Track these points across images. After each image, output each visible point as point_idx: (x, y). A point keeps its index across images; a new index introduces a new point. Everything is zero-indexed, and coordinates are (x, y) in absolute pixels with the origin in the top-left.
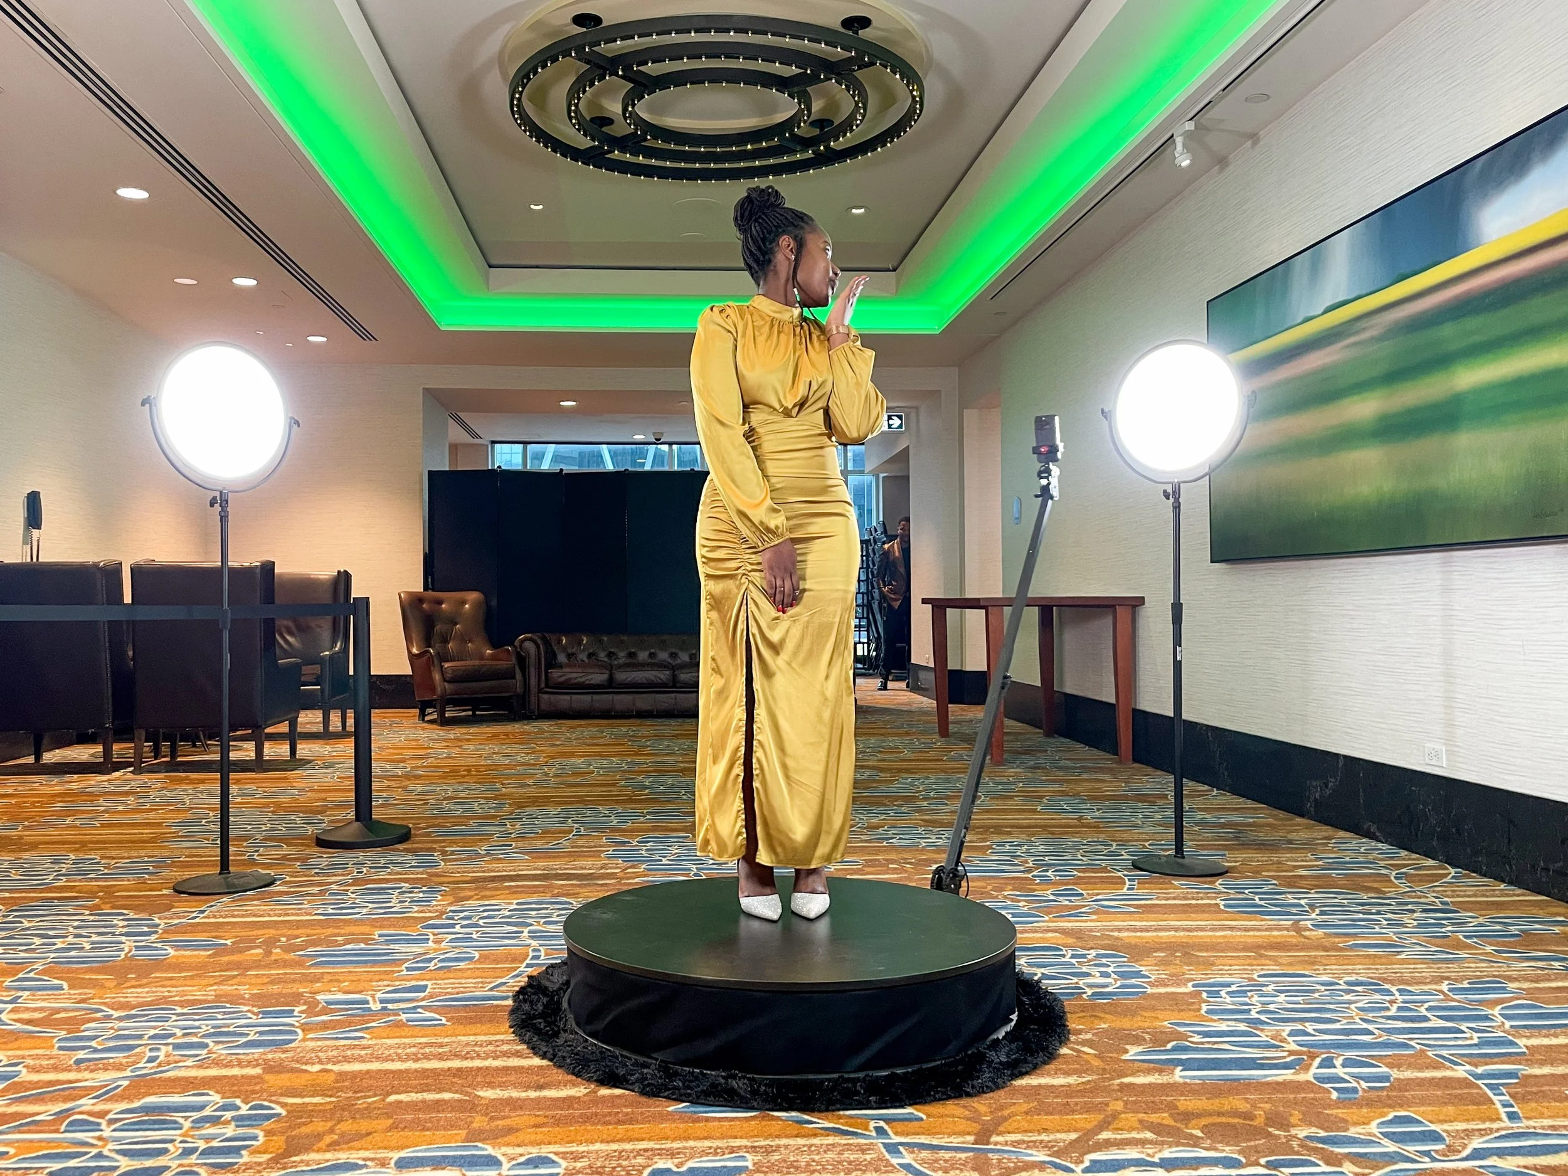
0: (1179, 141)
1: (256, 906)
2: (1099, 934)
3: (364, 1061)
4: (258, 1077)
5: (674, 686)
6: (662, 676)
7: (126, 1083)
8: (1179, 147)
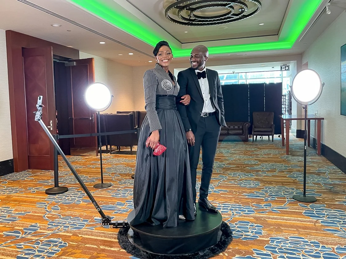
0: (327, 8)
1: (104, 192)
2: (263, 219)
3: (89, 235)
4: (70, 236)
5: (228, 134)
6: (225, 132)
7: (50, 234)
8: (327, 9)
